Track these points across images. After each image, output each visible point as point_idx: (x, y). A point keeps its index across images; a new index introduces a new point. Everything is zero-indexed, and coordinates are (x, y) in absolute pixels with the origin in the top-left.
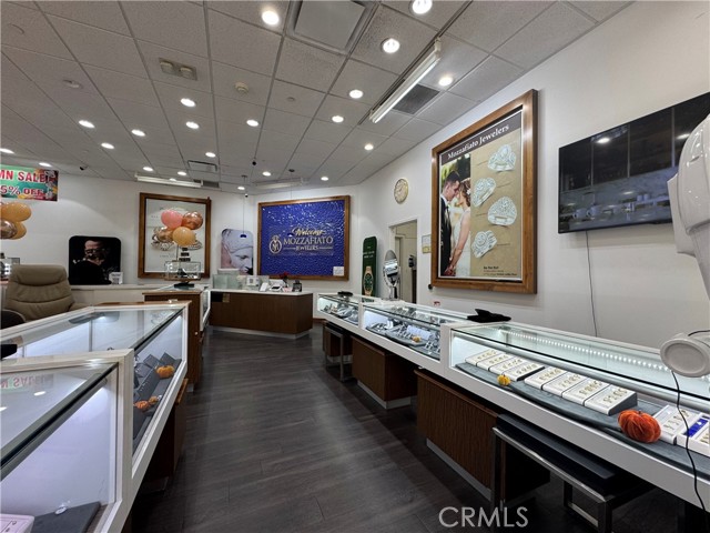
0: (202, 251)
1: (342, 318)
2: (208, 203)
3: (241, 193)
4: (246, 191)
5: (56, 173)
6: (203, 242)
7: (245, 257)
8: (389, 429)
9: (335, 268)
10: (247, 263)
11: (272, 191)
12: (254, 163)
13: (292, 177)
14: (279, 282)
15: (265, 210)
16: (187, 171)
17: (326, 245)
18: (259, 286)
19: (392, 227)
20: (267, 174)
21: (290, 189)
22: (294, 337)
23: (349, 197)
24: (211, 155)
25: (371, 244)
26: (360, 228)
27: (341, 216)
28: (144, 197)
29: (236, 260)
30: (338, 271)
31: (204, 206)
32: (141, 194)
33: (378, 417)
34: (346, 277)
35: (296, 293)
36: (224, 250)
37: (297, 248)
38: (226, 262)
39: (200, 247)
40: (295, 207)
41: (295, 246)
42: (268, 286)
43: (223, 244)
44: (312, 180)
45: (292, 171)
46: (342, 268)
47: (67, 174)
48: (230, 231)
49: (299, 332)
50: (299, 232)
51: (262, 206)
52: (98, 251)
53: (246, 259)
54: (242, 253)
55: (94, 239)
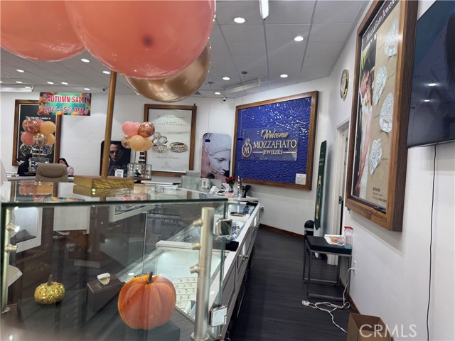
0: (187, 154)
2: (194, 110)
4: (224, 95)
5: (90, 95)
6: (188, 144)
7: (223, 160)
9: (298, 175)
10: (223, 166)
17: (290, 149)
19: (340, 130)
23: (317, 92)
27: (307, 116)
29: (215, 163)
30: (301, 178)
32: (146, 105)
36: (204, 153)
37: (265, 152)
38: (206, 164)
41: (262, 150)
43: (204, 147)
45: (244, 73)
46: (304, 176)
48: (210, 134)
50: (266, 136)
51: (239, 109)
52: (117, 152)
53: (223, 162)
54: (220, 156)
55: (115, 142)
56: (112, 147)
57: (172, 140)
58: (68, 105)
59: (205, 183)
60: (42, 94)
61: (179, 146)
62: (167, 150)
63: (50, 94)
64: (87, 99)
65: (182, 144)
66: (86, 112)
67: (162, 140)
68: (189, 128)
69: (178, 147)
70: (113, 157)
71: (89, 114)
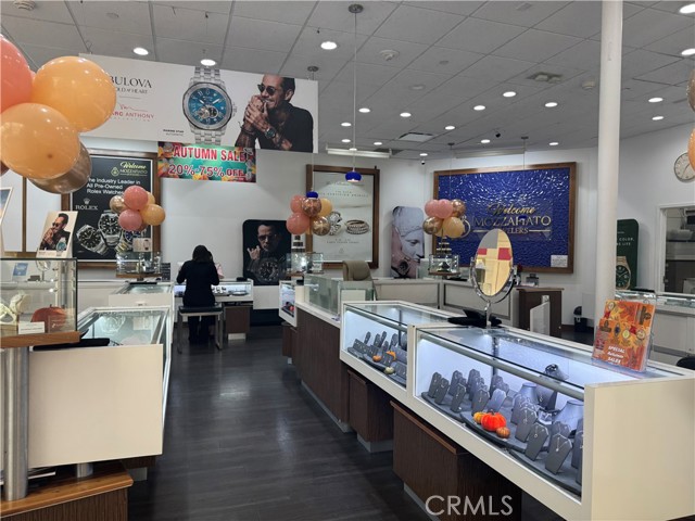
0: (370, 235)
2: (376, 174)
5: (254, 150)
6: (370, 222)
7: (416, 242)
9: (554, 257)
10: (418, 250)
17: (539, 226)
19: (663, 210)
24: (450, 128)
29: (407, 246)
30: (558, 260)
31: (372, 177)
32: (307, 167)
34: (570, 269)
36: (394, 233)
38: (396, 248)
39: (367, 230)
43: (393, 226)
46: (565, 257)
48: (402, 208)
51: (440, 176)
52: (270, 238)
53: (417, 245)
54: (412, 237)
55: (266, 223)
56: (262, 230)
57: (346, 217)
60: (161, 144)
61: (357, 225)
62: (341, 231)
63: (178, 144)
65: (362, 222)
66: (248, 176)
67: (333, 218)
68: (370, 200)
69: (356, 227)
70: (264, 245)
71: (253, 180)
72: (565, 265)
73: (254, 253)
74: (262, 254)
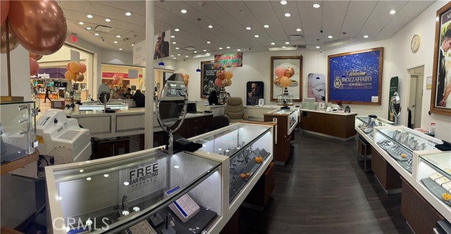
0: (298, 87)
1: (367, 133)
2: (301, 58)
3: (318, 50)
4: (321, 48)
5: (242, 53)
6: (298, 81)
7: (321, 90)
8: (385, 208)
9: (373, 97)
10: (322, 94)
11: (335, 47)
12: (322, 32)
13: (345, 37)
14: (337, 107)
15: (332, 60)
16: (289, 41)
17: (367, 82)
18: (325, 109)
19: (409, 70)
20: (330, 37)
21: (344, 45)
22: (344, 140)
23: (383, 48)
24: (299, 30)
25: (395, 82)
26: (390, 70)
27: (377, 62)
28: (273, 58)
29: (316, 92)
30: (375, 99)
31: (299, 60)
32: (272, 57)
33: (380, 199)
34: (379, 103)
35: (347, 114)
36: (309, 86)
37: (350, 85)
38: (311, 93)
39: (297, 85)
40: (349, 57)
41: (348, 83)
42: (332, 109)
43: (309, 83)
44: (358, 38)
45: (344, 33)
46: (377, 97)
47: (246, 52)
48: (312, 74)
49: (347, 137)
50: (351, 74)
51: (330, 57)
52: (256, 89)
53: (321, 92)
54: (319, 88)
55: (255, 82)
56: (253, 85)
58: (230, 61)
59: (321, 105)
60: (215, 56)
61: (293, 83)
63: (220, 56)
64: (240, 56)
65: (295, 81)
66: (240, 64)
70: (253, 91)
71: (242, 66)
72: (377, 101)
73: (250, 94)
74: (253, 95)
